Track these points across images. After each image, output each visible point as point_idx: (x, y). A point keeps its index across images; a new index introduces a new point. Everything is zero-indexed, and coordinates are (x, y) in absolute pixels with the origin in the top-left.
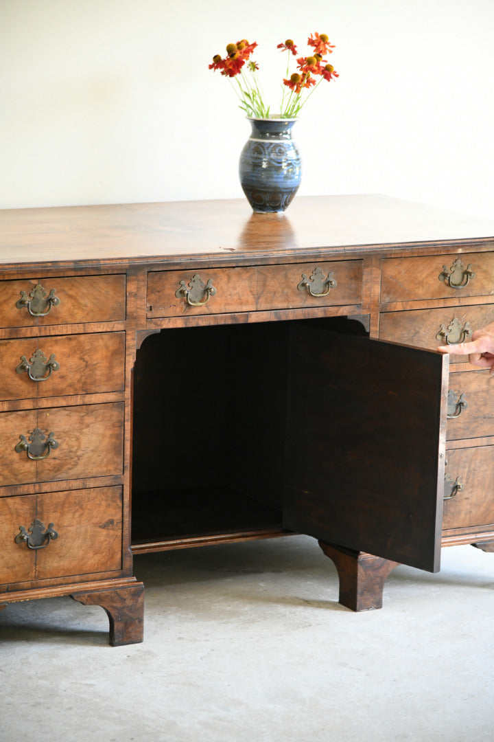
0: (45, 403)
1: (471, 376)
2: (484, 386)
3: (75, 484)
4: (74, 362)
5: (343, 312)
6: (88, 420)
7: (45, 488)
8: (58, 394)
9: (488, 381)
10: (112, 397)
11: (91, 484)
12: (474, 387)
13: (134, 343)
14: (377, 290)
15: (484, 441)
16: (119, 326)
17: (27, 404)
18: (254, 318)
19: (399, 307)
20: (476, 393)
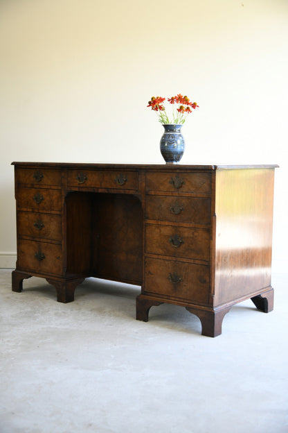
0: (41, 211)
1: (185, 229)
2: (192, 236)
3: (49, 241)
4: (48, 198)
5: (131, 192)
6: (52, 219)
7: (41, 240)
8: (44, 208)
9: (193, 234)
10: (58, 213)
11: (53, 242)
12: (186, 235)
13: (64, 194)
14: (144, 185)
15: (192, 261)
16: (60, 188)
17: (36, 211)
18: (100, 191)
19: (153, 193)
20: (188, 237)
